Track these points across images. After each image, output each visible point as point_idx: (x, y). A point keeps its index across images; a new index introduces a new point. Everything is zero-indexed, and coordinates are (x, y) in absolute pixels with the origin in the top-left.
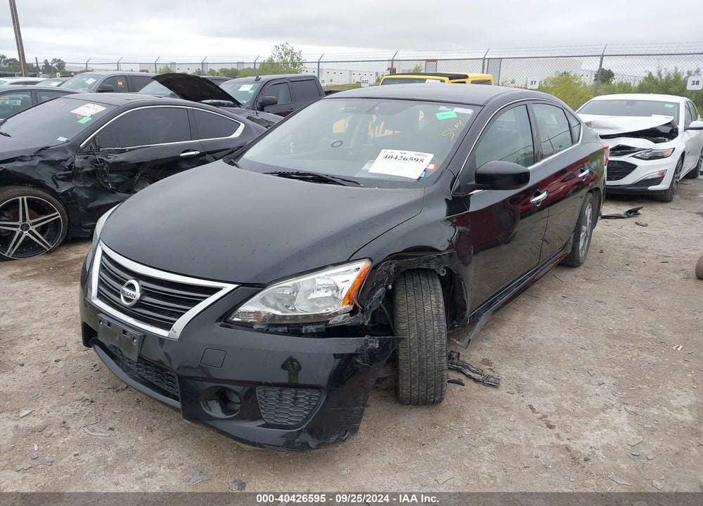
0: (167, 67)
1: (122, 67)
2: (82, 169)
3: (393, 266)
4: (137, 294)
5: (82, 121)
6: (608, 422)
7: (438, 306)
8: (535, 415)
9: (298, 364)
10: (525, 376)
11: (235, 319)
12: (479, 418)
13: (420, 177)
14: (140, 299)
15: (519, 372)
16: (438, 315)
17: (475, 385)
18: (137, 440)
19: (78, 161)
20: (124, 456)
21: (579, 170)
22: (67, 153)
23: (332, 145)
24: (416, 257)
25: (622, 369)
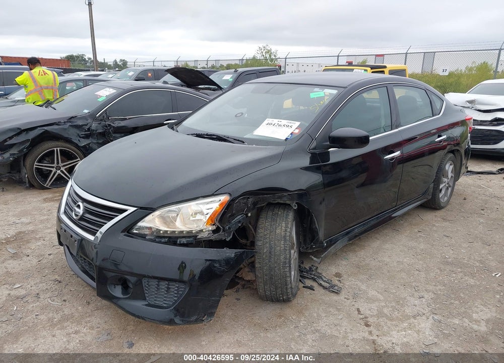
0: (186, 63)
1: (156, 64)
2: (96, 131)
3: (250, 200)
4: (81, 211)
5: (100, 100)
6: (415, 326)
7: (286, 230)
8: (359, 316)
9: (185, 265)
10: (363, 287)
11: (135, 231)
12: (315, 315)
13: (287, 139)
14: (83, 215)
15: (360, 284)
16: (285, 236)
17: (322, 291)
18: (77, 309)
19: (94, 126)
20: (65, 318)
21: (437, 136)
22: (87, 120)
23: (236, 116)
24: (272, 194)
25: (443, 288)
